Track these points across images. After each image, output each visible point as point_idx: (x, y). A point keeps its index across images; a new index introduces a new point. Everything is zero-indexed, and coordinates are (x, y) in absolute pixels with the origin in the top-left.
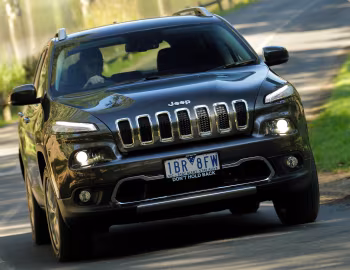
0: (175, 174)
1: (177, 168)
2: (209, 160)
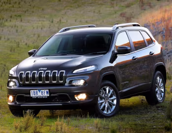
2: (45, 92)
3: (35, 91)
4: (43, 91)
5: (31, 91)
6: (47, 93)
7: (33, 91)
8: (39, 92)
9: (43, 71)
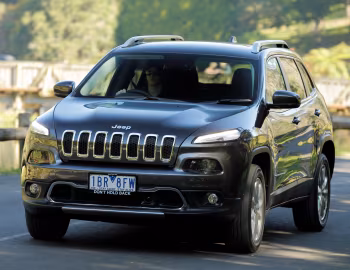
0: (97, 188)
1: (100, 183)
2: (127, 181)
3: (103, 177)
4: (122, 178)
5: (91, 177)
6: (131, 183)
7: (96, 176)
8: (112, 179)
9: (122, 134)
